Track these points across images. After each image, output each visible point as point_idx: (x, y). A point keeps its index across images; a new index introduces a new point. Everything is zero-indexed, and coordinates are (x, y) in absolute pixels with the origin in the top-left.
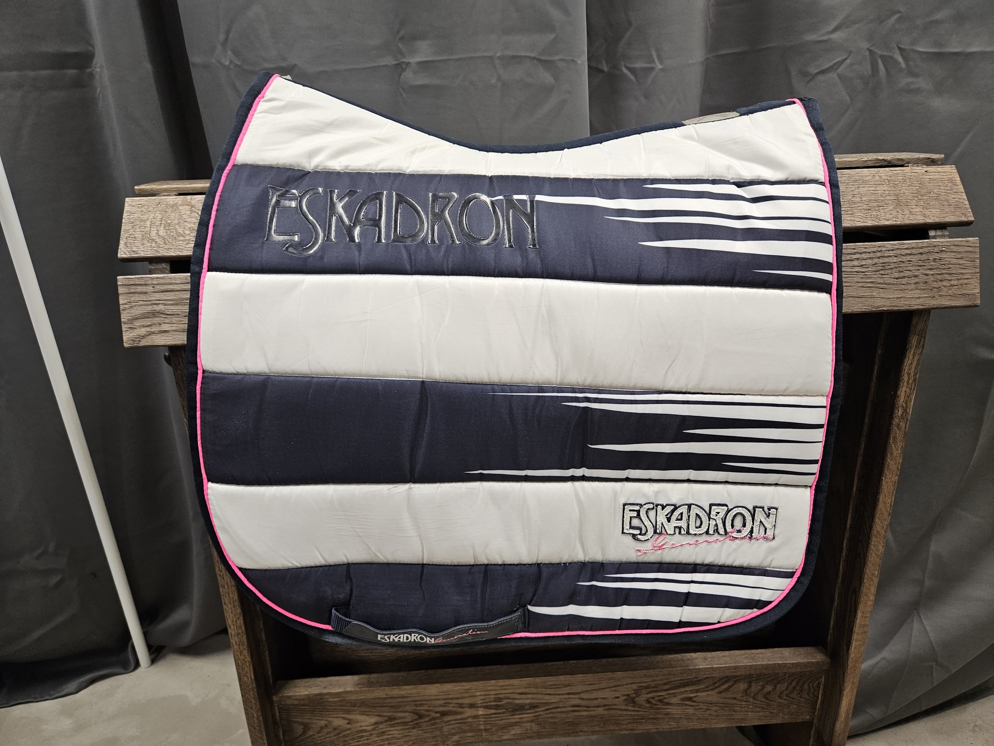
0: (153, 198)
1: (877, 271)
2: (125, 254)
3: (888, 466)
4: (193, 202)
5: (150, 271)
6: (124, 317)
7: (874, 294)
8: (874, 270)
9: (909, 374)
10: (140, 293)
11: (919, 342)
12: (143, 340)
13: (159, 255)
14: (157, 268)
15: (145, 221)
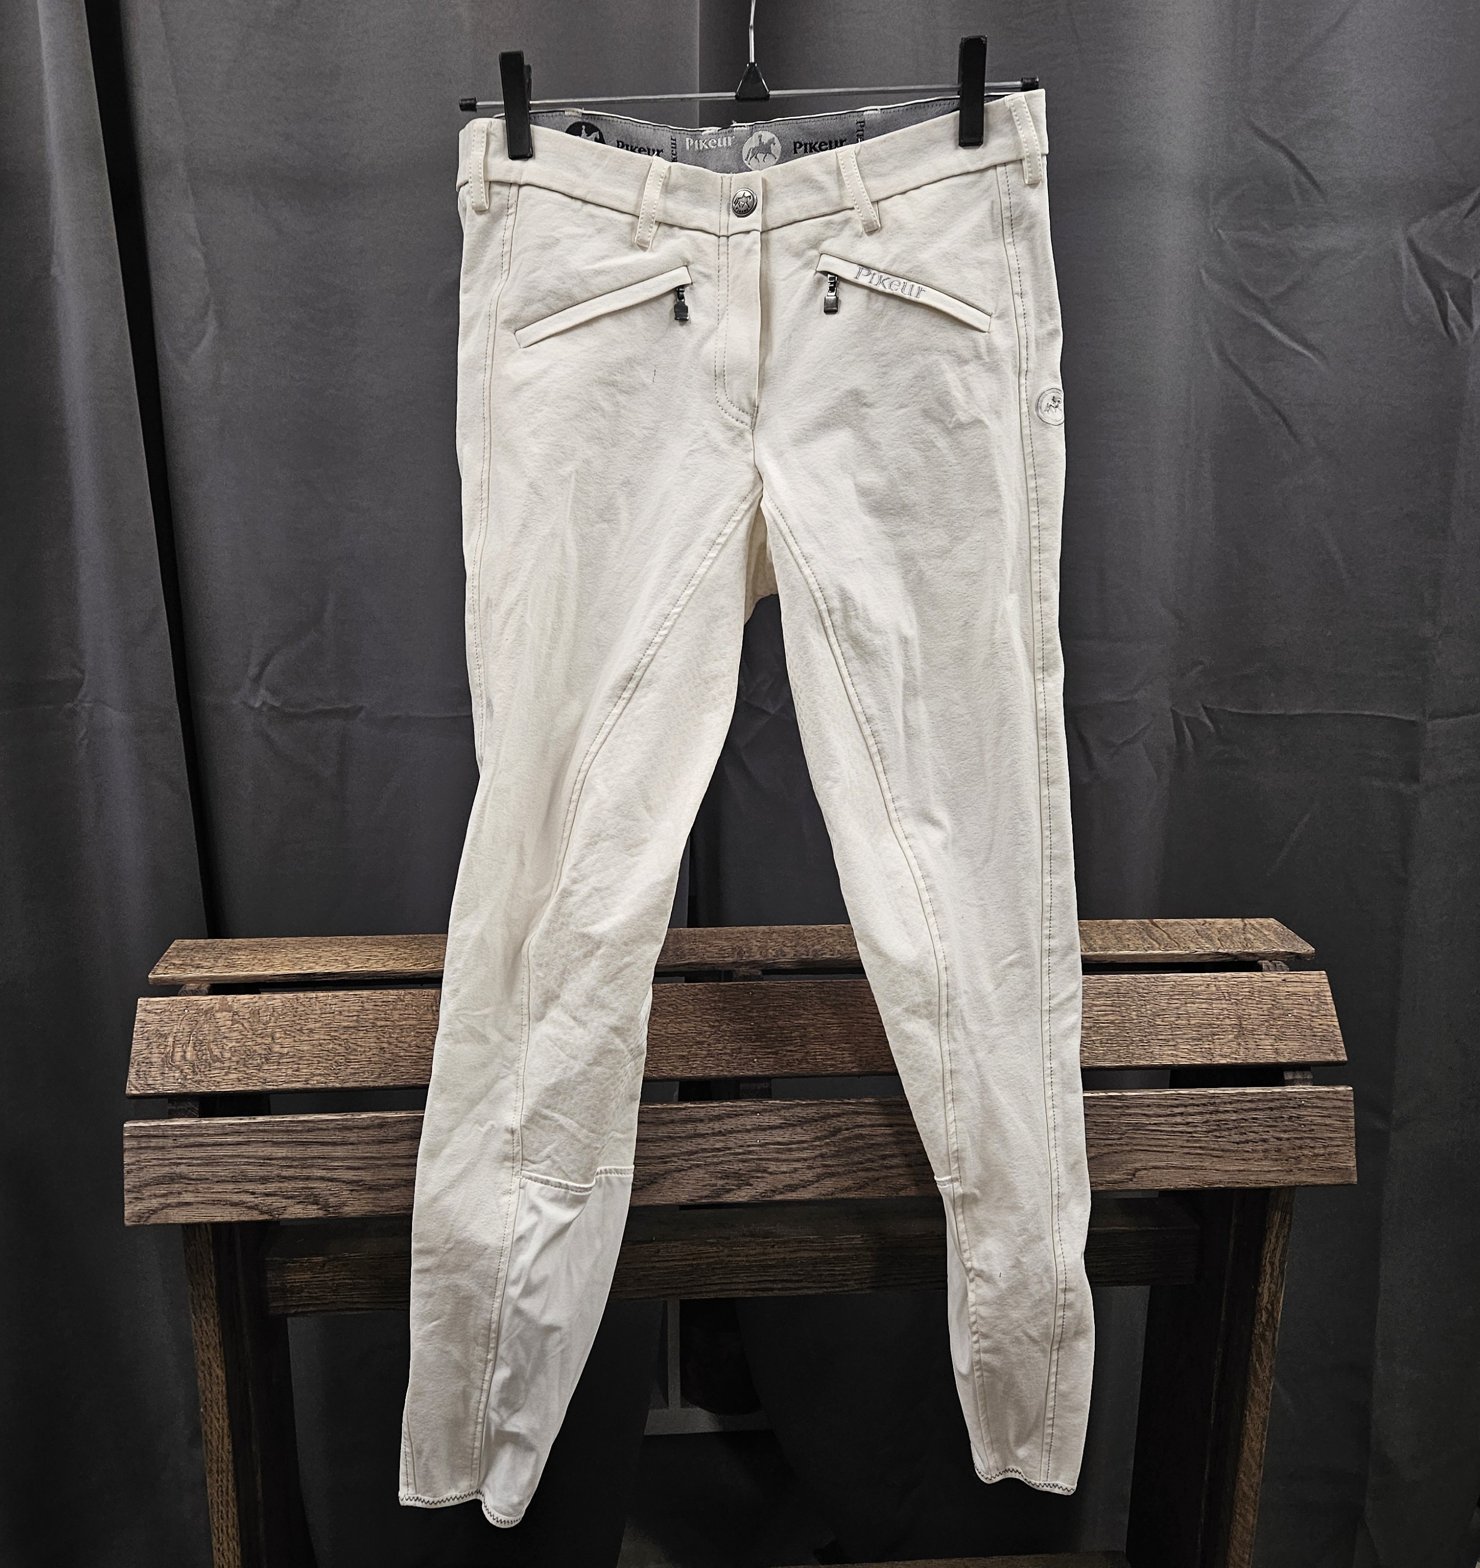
0: (179, 998)
1: (1209, 1132)
2: (136, 1088)
3: (1253, 1395)
4: (235, 1006)
5: (170, 1113)
6: (129, 1182)
7: (1207, 1164)
8: (1205, 1129)
9: (1272, 1264)
10: (155, 1148)
11: (1283, 1220)
12: (153, 1216)
13: (185, 1090)
14: (180, 1110)
15: (165, 1036)
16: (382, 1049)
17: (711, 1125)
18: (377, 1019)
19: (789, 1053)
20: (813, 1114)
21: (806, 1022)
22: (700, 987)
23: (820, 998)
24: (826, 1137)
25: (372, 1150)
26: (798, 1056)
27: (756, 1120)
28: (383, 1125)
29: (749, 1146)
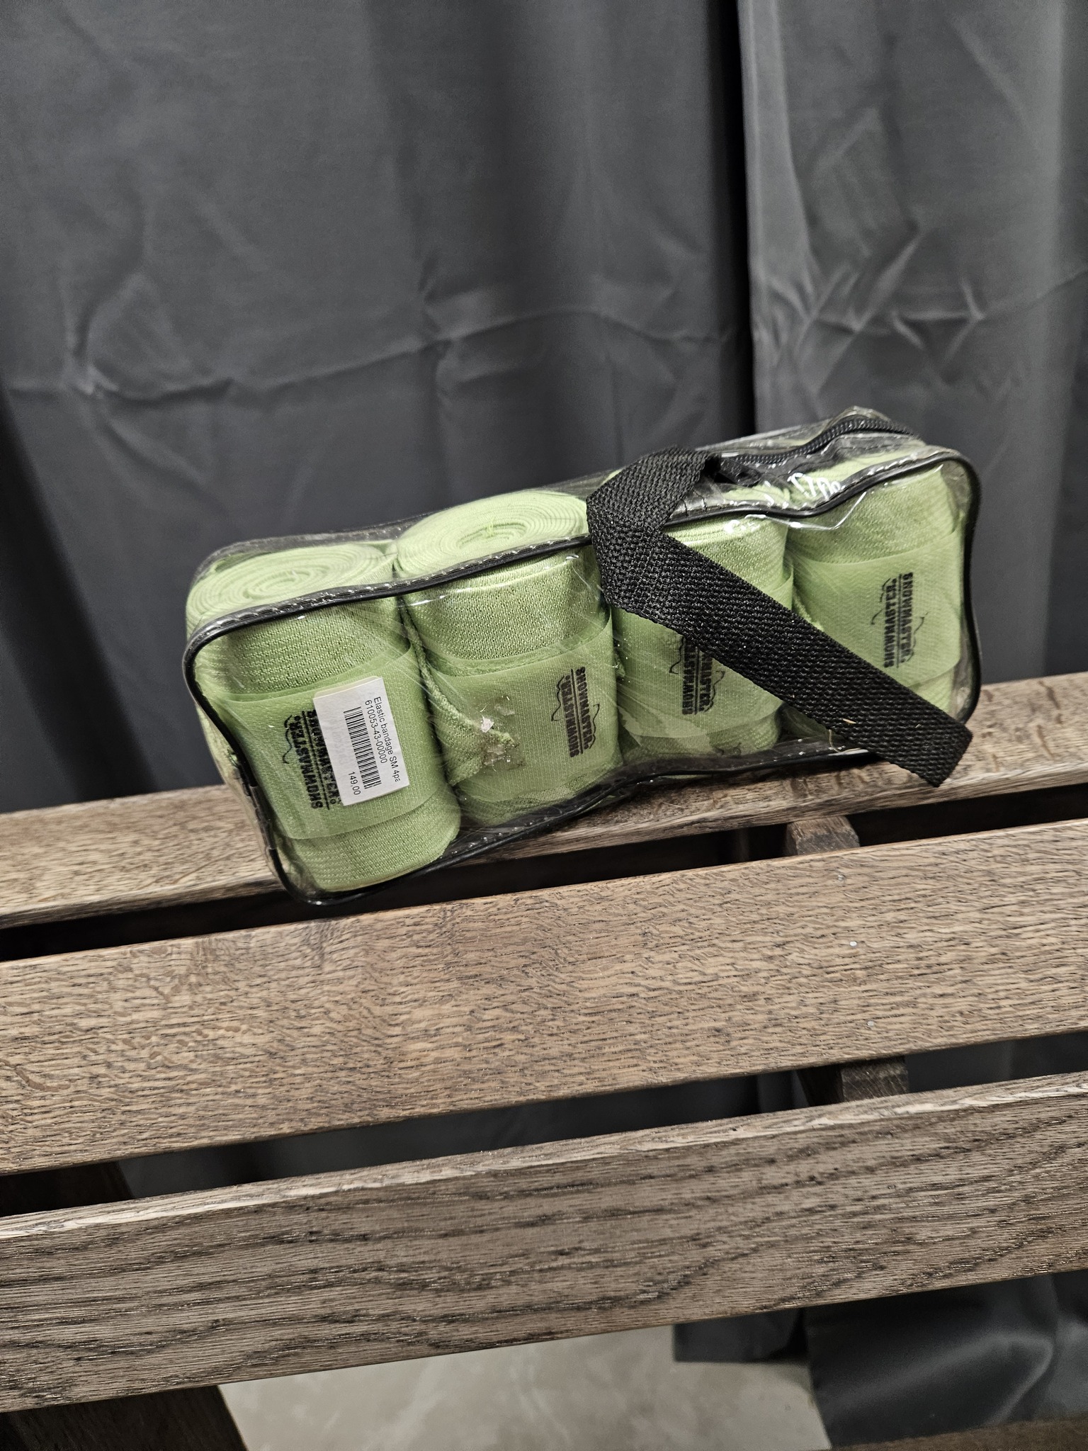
16: (94, 1077)
17: (791, 1167)
18: (79, 1015)
19: (941, 1001)
20: (1006, 1126)
21: (968, 927)
22: (730, 876)
23: (989, 873)
24: (1034, 1164)
25: (106, 1287)
26: (962, 1004)
27: (884, 1147)
28: (115, 1237)
29: (874, 1198)
